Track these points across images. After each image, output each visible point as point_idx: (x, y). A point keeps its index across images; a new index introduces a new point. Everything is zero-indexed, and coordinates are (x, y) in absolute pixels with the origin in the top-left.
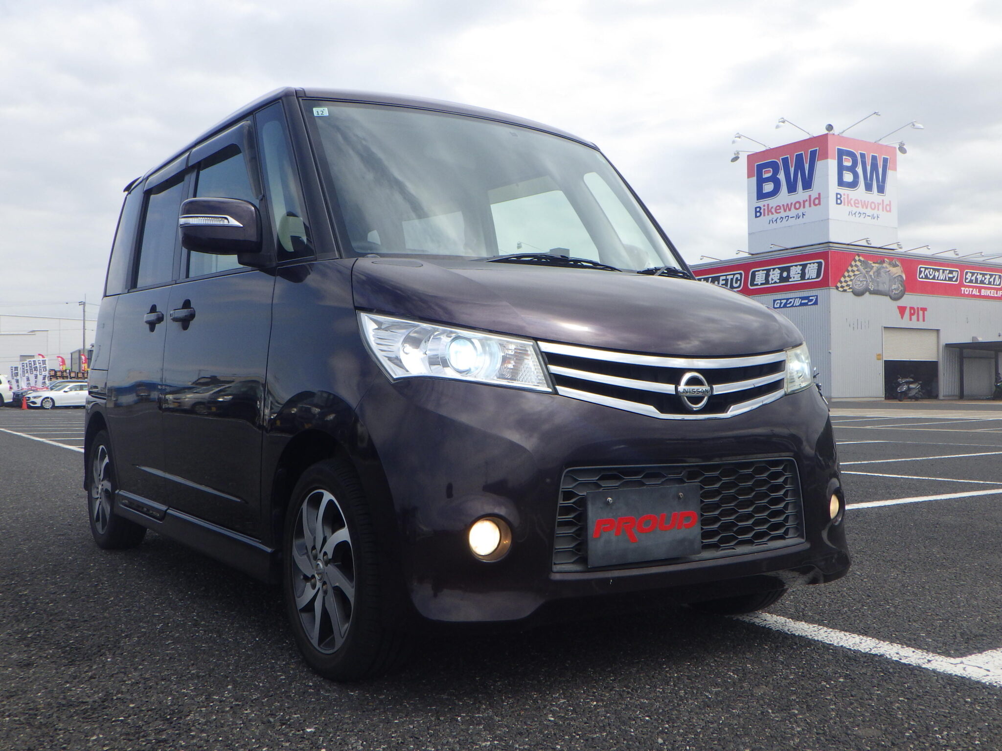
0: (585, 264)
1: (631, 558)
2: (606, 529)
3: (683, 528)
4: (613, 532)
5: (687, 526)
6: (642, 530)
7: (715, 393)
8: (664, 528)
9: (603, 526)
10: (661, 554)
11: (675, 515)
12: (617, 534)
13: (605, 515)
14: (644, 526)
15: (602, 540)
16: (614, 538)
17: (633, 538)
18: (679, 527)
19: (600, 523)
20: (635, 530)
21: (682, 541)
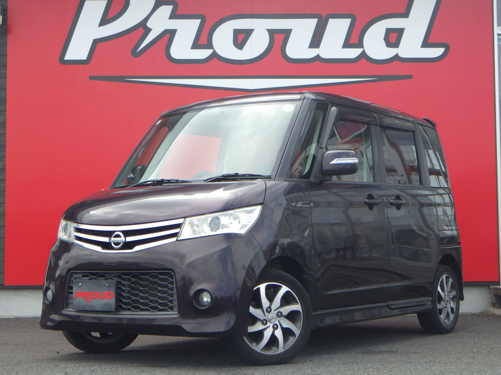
0: (173, 181)
1: (88, 309)
2: (79, 296)
3: (108, 299)
4: (81, 297)
5: (110, 298)
6: (92, 298)
7: (127, 241)
8: (100, 298)
9: (78, 295)
10: (99, 309)
11: (105, 293)
12: (83, 298)
13: (79, 291)
14: (93, 296)
15: (78, 300)
16: (81, 300)
17: (88, 301)
18: (106, 298)
19: (77, 293)
20: (89, 297)
21: (107, 304)
